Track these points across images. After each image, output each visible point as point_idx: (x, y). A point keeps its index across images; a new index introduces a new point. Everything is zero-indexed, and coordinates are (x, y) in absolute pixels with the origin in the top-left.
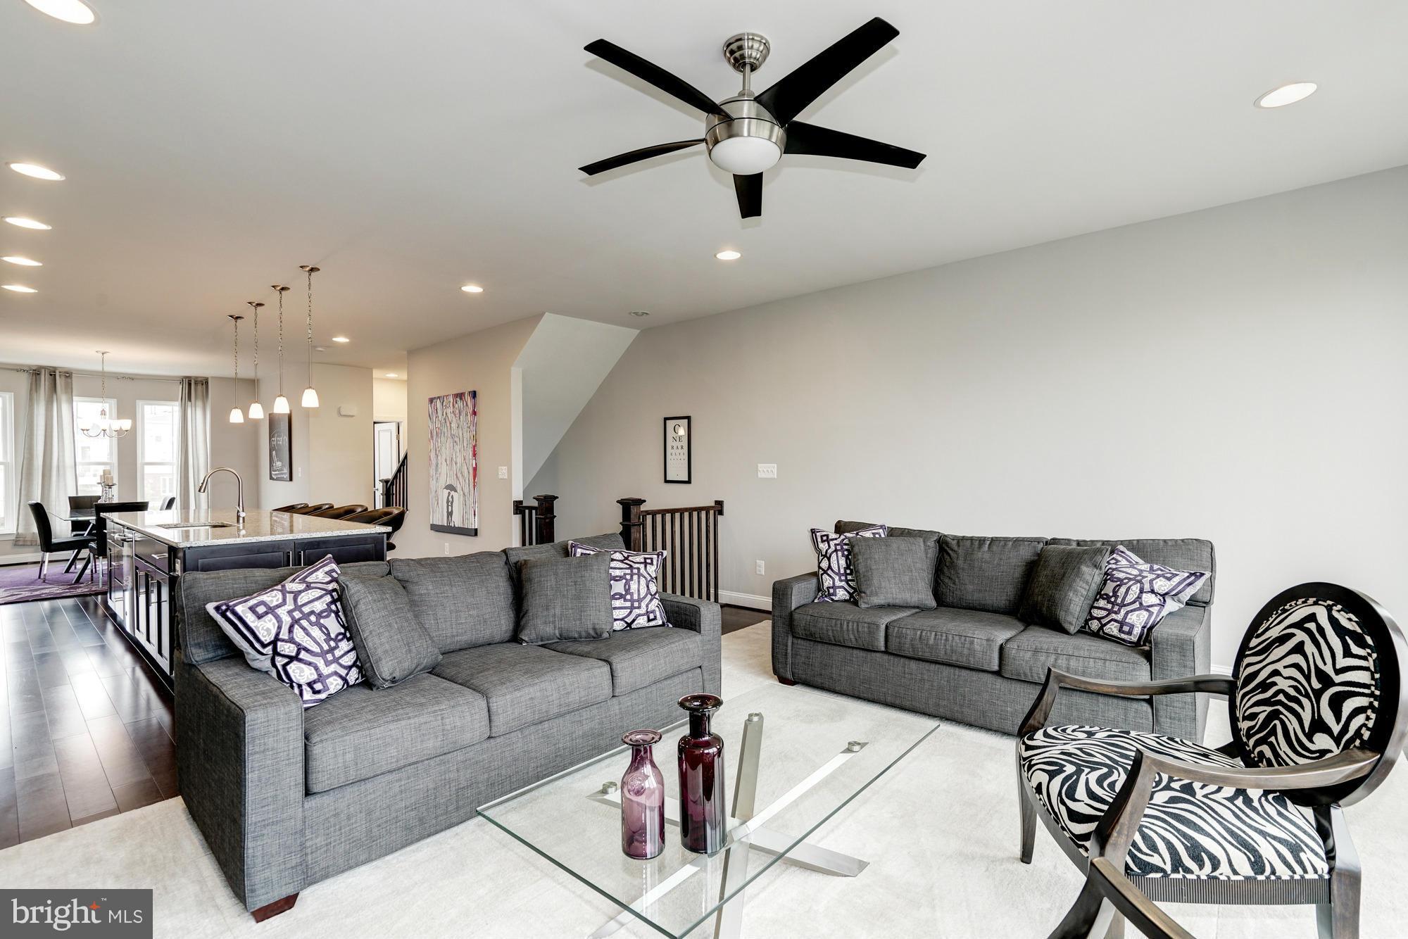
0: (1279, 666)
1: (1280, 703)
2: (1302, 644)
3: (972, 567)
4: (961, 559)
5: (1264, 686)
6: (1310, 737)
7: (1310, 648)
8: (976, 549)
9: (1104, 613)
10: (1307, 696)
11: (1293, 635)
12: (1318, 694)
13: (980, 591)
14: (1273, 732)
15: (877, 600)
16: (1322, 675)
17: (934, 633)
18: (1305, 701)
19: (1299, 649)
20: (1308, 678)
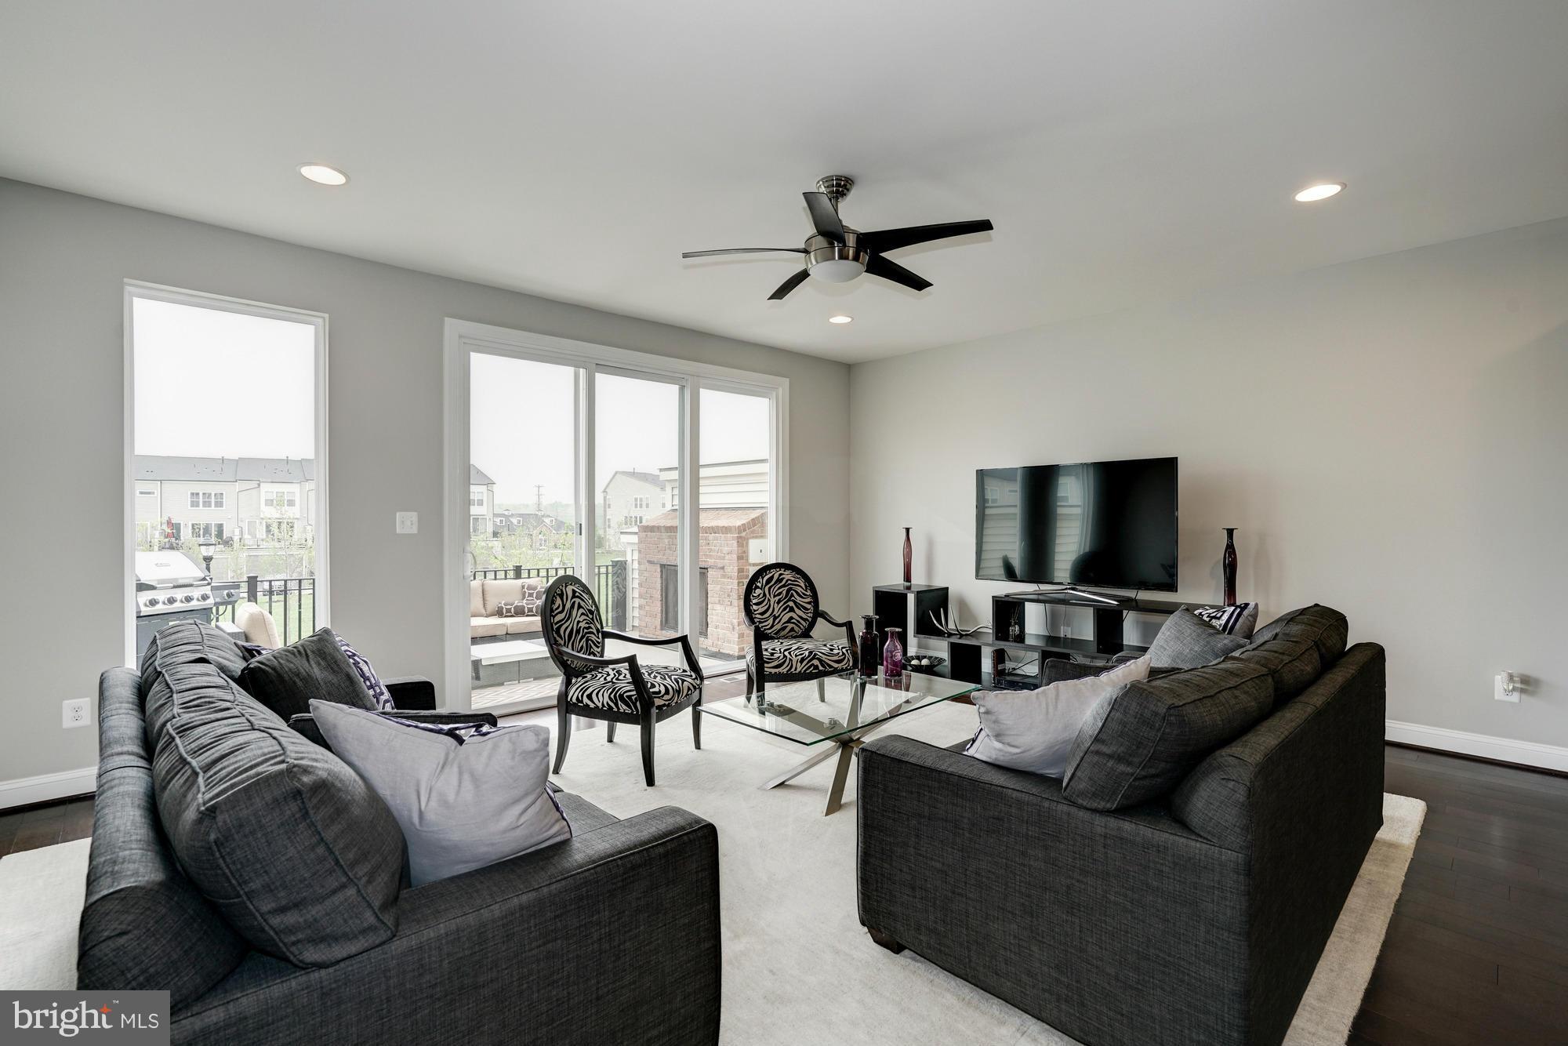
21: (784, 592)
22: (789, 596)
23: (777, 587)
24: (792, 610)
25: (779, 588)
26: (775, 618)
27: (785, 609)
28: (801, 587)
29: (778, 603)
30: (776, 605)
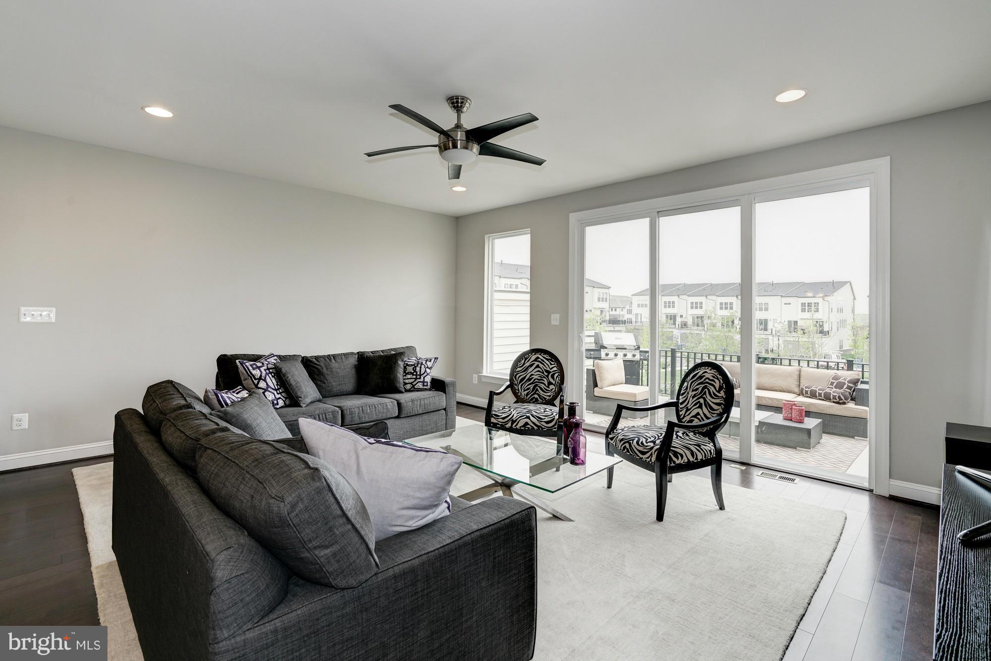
0: (533, 373)
1: (537, 382)
2: (538, 365)
3: (332, 372)
4: (324, 368)
5: (529, 380)
6: (548, 387)
7: (541, 365)
8: (329, 362)
9: (413, 380)
10: (544, 377)
11: (534, 363)
12: (547, 376)
13: (339, 385)
14: (537, 390)
15: (308, 400)
16: (546, 371)
17: (368, 407)
18: (544, 379)
19: (538, 366)
20: (543, 373)
21: (700, 389)
22: (702, 394)
23: (696, 384)
24: (700, 407)
25: (698, 385)
26: (688, 410)
27: (695, 404)
28: (715, 388)
29: (693, 397)
30: (691, 398)
